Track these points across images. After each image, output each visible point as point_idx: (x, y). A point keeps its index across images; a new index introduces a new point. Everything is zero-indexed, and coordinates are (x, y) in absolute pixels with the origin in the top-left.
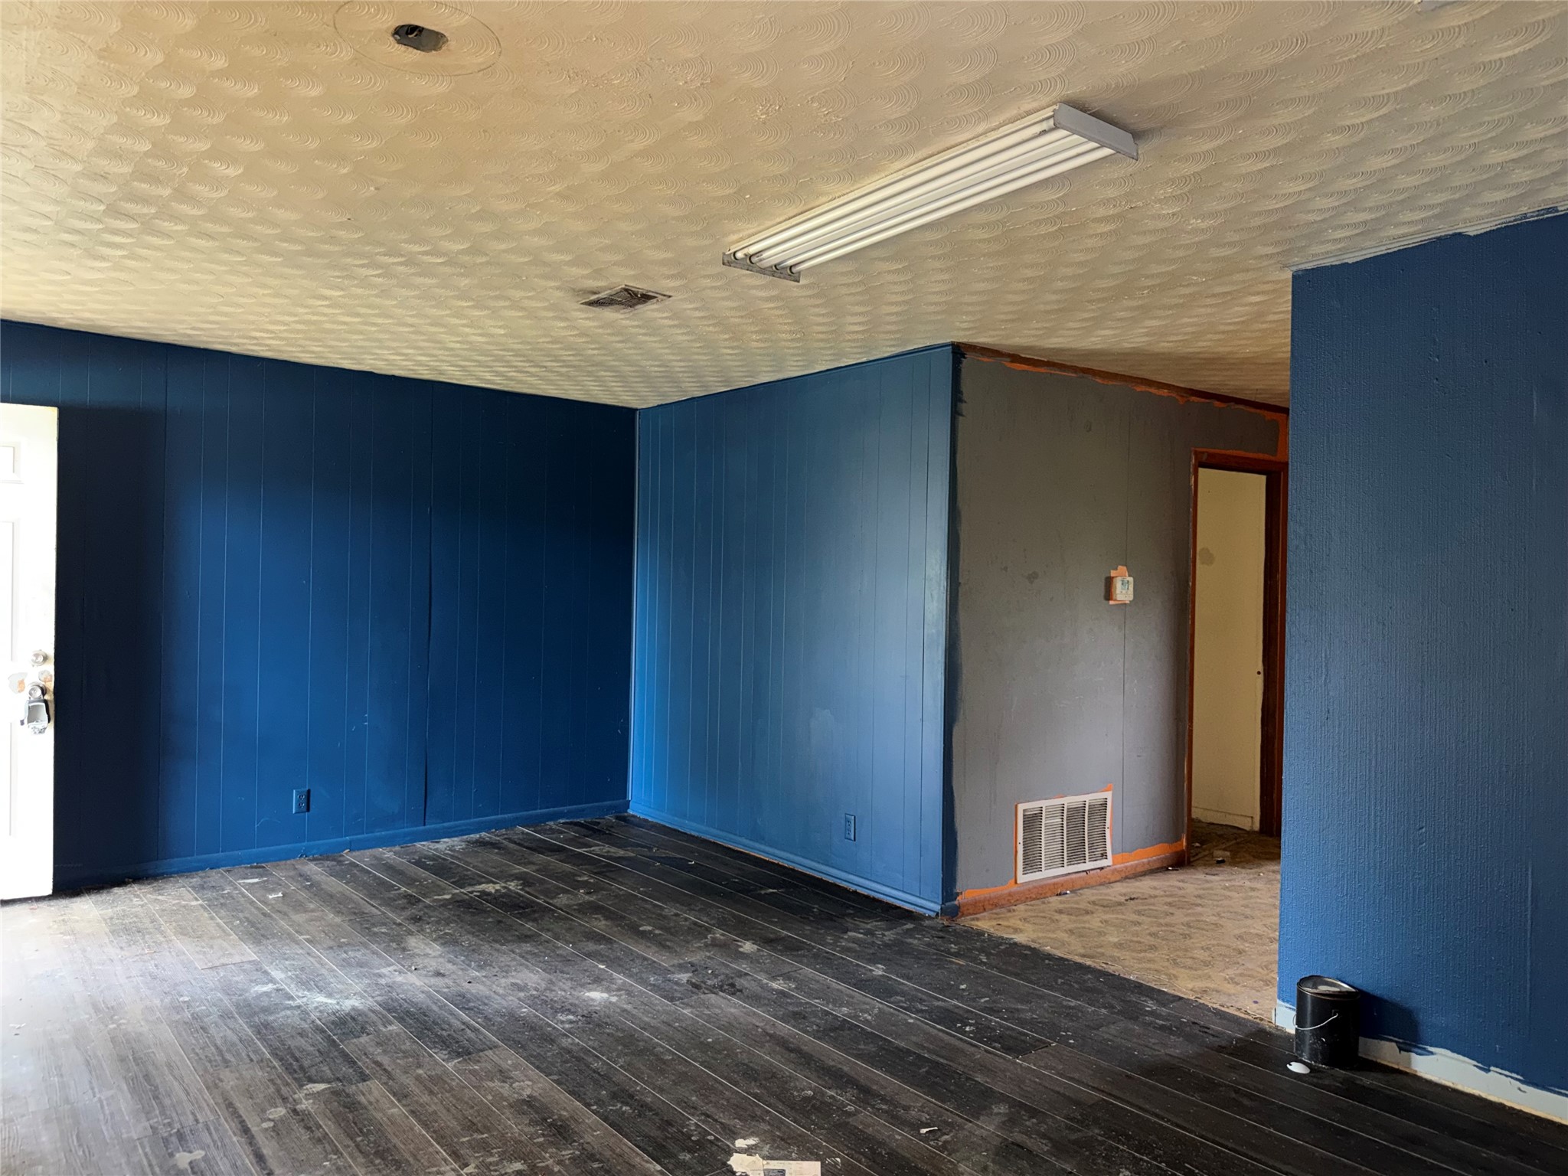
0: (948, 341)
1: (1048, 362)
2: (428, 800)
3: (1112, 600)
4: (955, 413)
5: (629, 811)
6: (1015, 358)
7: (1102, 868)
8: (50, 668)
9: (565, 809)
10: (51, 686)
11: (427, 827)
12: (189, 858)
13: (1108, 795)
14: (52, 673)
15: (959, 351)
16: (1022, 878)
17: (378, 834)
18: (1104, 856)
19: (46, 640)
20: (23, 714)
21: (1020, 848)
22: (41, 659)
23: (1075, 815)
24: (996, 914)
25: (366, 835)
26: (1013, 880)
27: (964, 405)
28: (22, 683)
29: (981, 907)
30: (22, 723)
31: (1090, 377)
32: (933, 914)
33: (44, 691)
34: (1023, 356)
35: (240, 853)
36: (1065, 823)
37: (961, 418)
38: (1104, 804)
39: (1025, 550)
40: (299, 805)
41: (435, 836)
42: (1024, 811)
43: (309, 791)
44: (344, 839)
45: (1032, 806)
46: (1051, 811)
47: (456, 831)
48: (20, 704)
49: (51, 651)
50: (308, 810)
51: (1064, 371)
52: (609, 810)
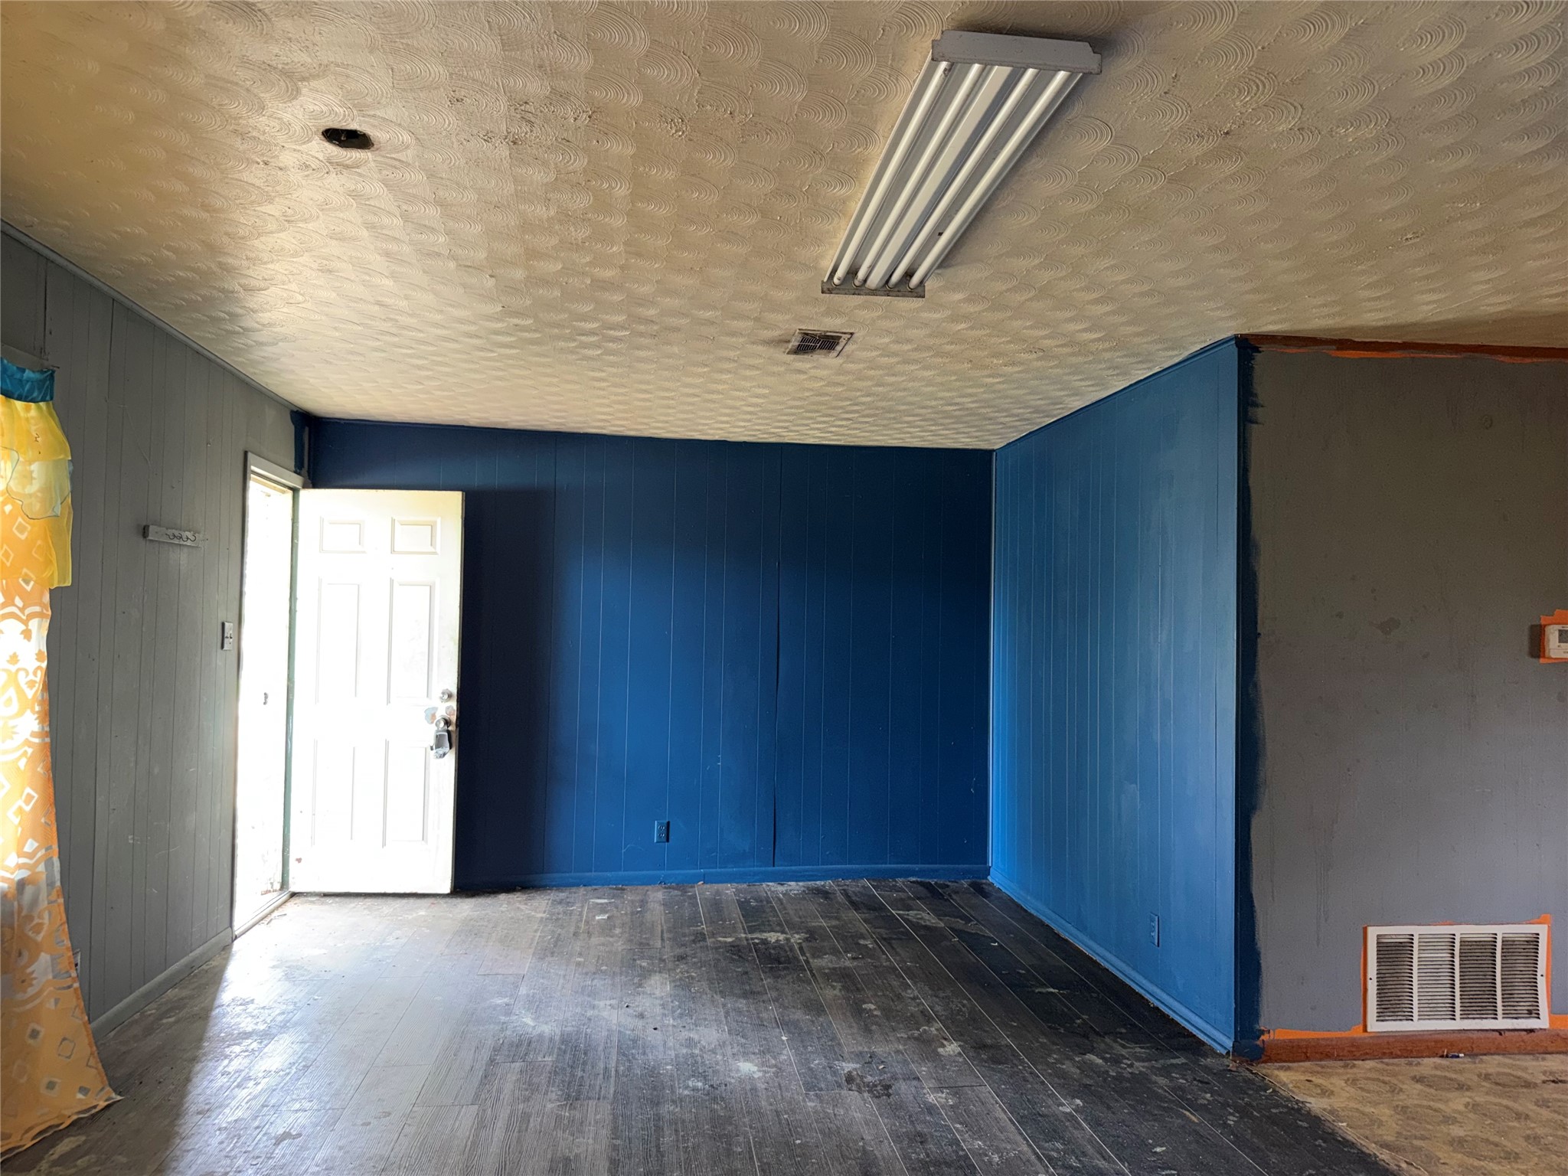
0: (1230, 334)
1: (1404, 343)
2: (777, 843)
3: (1544, 657)
4: (1245, 420)
5: (989, 877)
6: (1343, 344)
7: (1531, 1031)
8: (453, 704)
9: (917, 867)
10: (454, 718)
11: (776, 868)
12: (567, 875)
13: (1542, 930)
14: (455, 708)
15: (1247, 346)
16: (1375, 1026)
17: (731, 870)
18: (1533, 1013)
19: (450, 679)
20: (432, 742)
21: (1372, 987)
22: (446, 697)
23: (1477, 954)
24: (1323, 1067)
25: (718, 870)
26: (1361, 1027)
27: (1260, 410)
28: (434, 716)
29: (1297, 1053)
30: (432, 749)
31: (1487, 356)
32: (1224, 1052)
33: (447, 723)
34: (1356, 340)
35: (609, 874)
36: (1457, 960)
37: (1254, 426)
38: (1534, 941)
39: (1373, 591)
40: (659, 837)
41: (781, 878)
42: (1379, 937)
43: (668, 823)
44: (698, 871)
45: (1396, 931)
46: (1427, 943)
47: (804, 876)
48: (429, 732)
49: (454, 690)
50: (668, 840)
51: (1434, 353)
52: (965, 874)
